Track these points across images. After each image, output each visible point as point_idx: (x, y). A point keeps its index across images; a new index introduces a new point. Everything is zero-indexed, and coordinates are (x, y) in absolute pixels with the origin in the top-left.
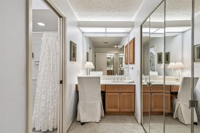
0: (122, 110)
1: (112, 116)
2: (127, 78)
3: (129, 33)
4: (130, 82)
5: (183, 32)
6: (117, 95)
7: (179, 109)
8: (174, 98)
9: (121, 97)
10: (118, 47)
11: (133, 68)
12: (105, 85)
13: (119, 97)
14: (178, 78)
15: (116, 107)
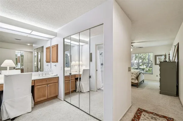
0: (50, 97)
1: (41, 104)
2: (50, 73)
3: (51, 39)
4: (54, 76)
5: (82, 45)
6: (45, 86)
7: (82, 86)
8: (76, 81)
9: (48, 87)
10: (32, 46)
11: (56, 66)
12: (35, 80)
13: (46, 88)
14: (77, 70)
15: (45, 96)
